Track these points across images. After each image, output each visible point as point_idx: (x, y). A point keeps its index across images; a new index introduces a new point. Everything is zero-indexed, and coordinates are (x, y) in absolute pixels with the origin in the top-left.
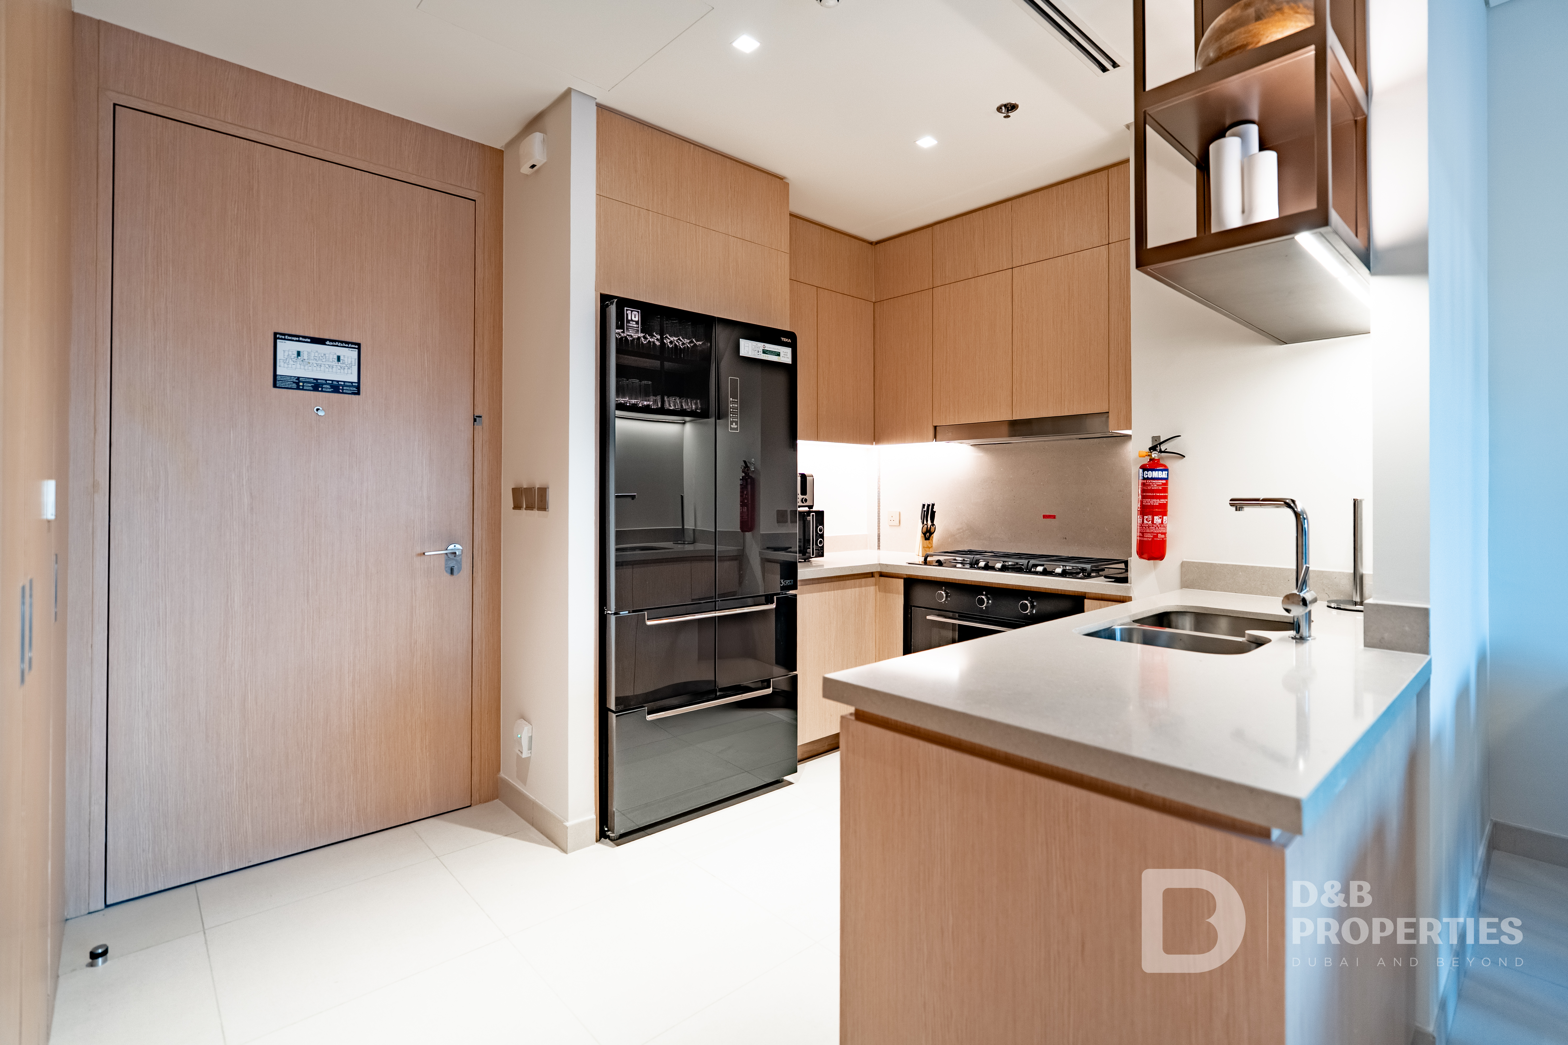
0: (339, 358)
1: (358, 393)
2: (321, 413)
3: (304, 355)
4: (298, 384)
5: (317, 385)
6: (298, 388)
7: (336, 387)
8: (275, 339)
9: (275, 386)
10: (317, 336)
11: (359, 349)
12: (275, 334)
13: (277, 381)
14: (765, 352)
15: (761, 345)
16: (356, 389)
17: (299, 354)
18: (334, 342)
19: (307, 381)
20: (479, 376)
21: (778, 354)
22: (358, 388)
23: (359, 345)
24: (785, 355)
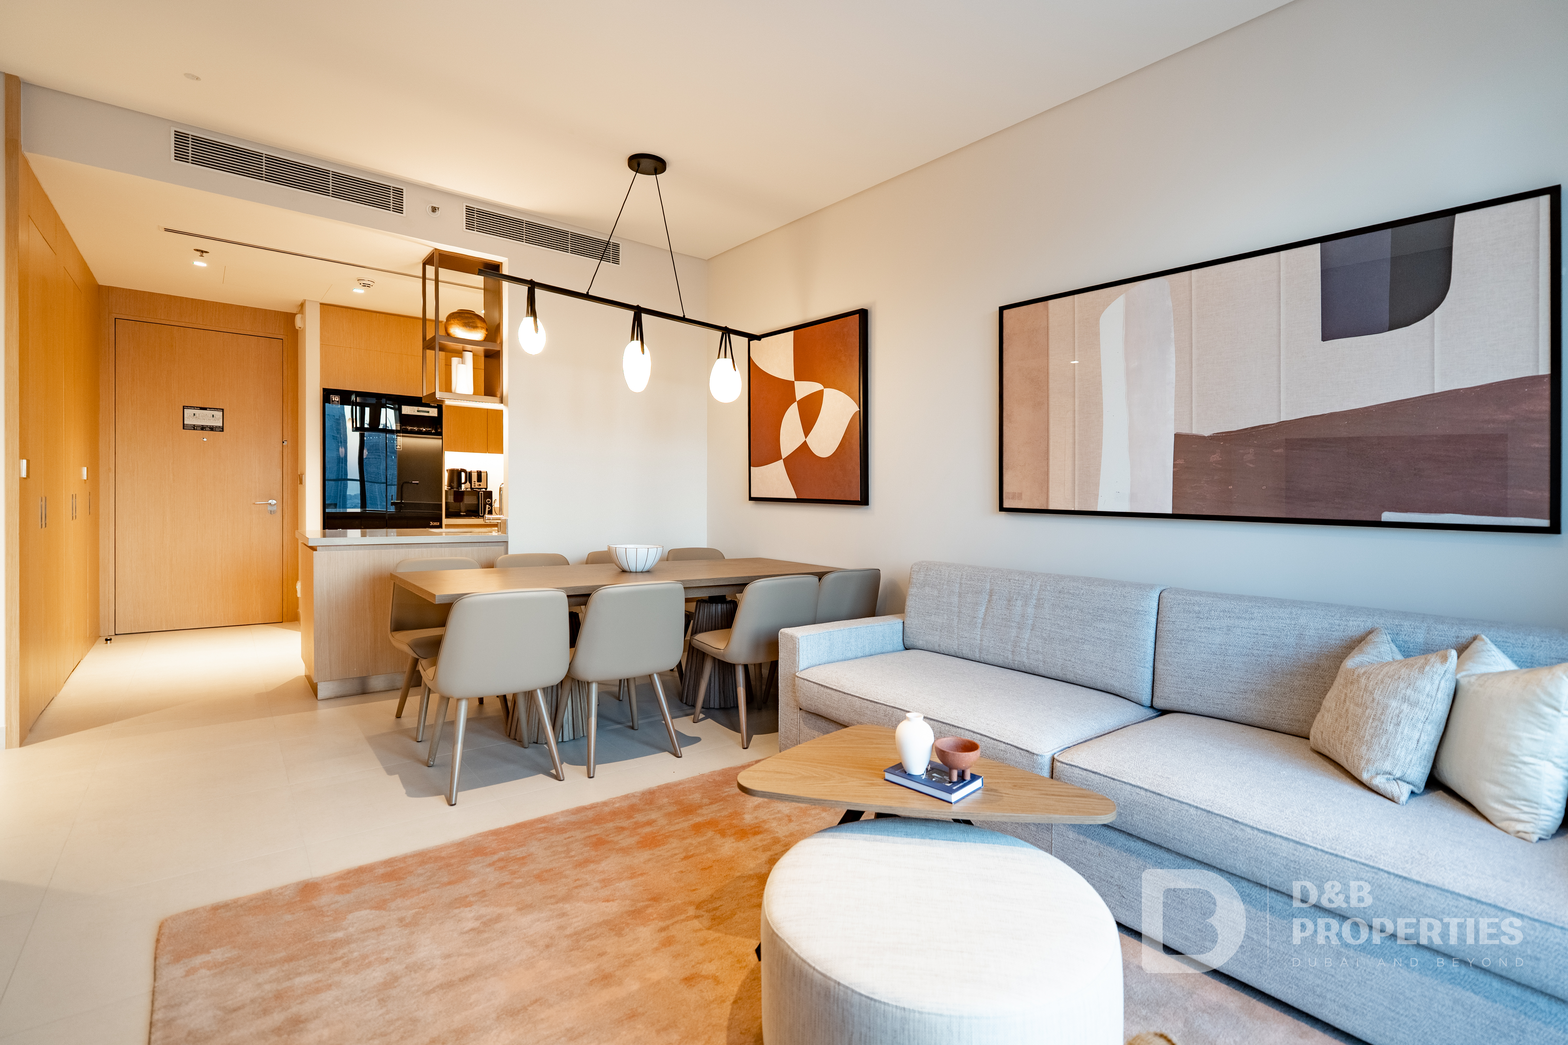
0: (213, 416)
1: (223, 431)
2: (205, 440)
3: (197, 415)
4: (194, 428)
5: (203, 428)
6: (194, 429)
7: (212, 429)
8: (184, 408)
9: (184, 429)
10: (203, 406)
11: (223, 411)
12: (184, 406)
13: (184, 427)
14: (418, 411)
15: (416, 408)
16: (222, 429)
17: (194, 414)
18: (210, 409)
19: (198, 426)
20: (285, 422)
21: (428, 412)
22: (223, 428)
23: (223, 410)
24: (433, 412)
